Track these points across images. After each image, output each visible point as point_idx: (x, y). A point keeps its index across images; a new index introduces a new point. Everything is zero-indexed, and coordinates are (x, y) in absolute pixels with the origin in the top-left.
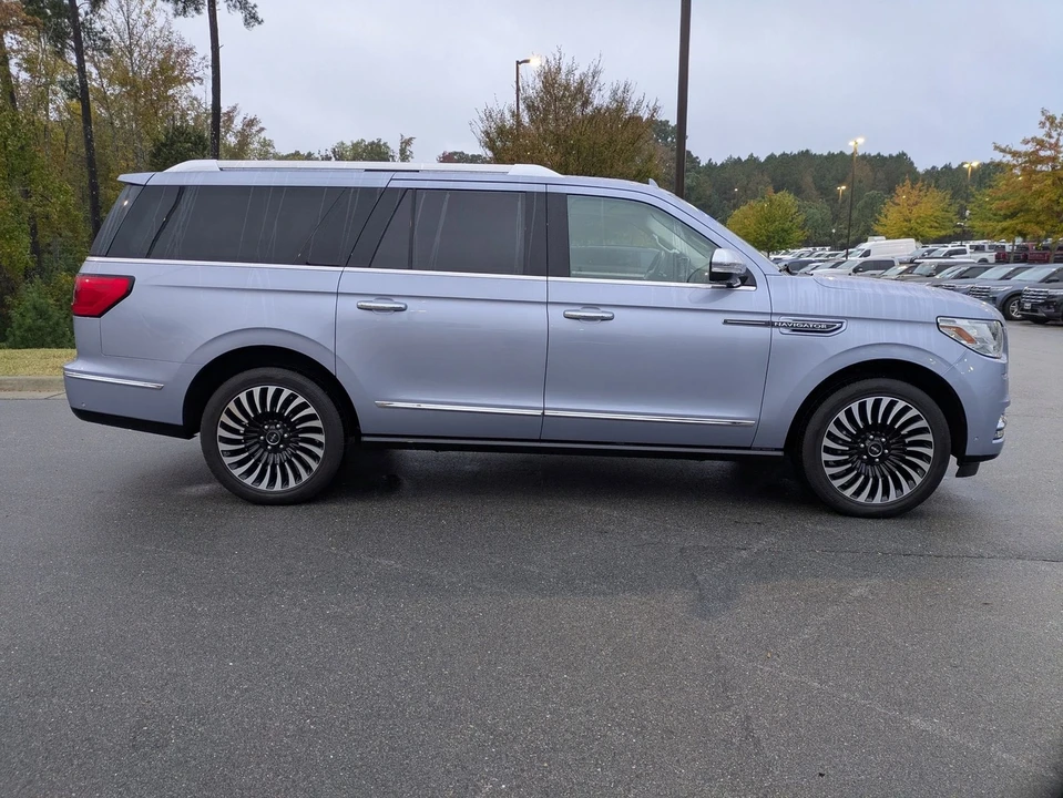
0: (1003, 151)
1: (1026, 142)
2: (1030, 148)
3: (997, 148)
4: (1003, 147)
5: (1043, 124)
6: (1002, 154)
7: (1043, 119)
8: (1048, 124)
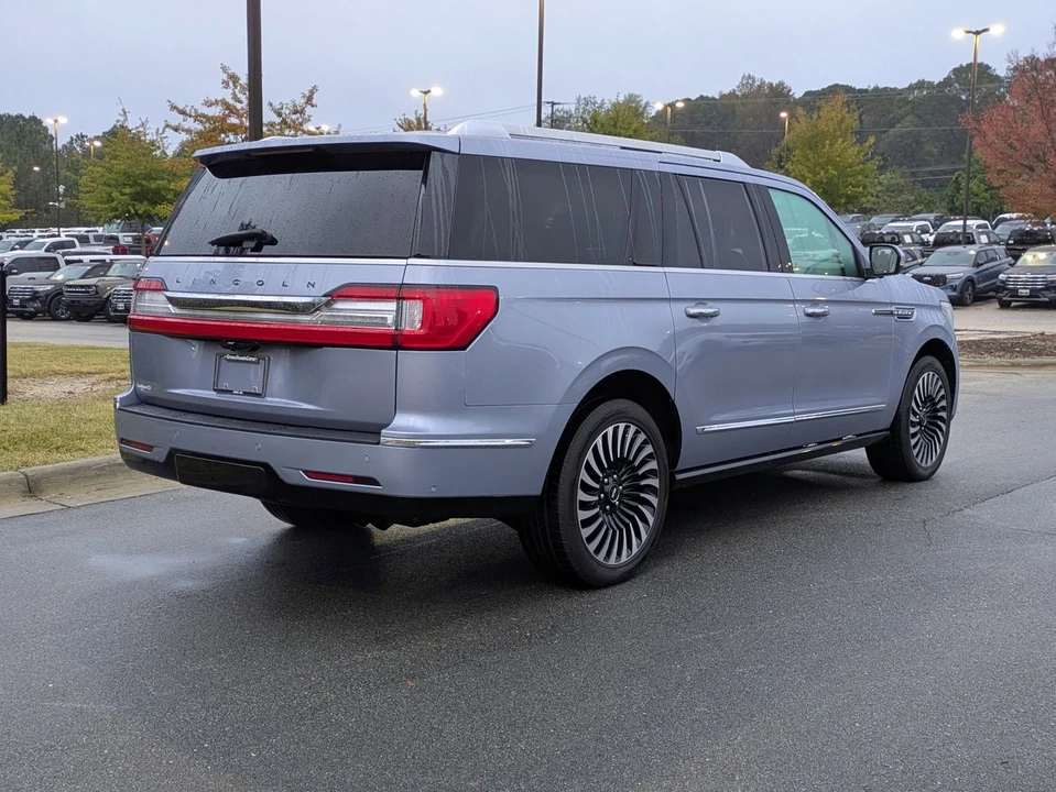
0: (183, 112)
1: (209, 104)
2: (216, 111)
3: (174, 108)
4: (181, 107)
5: (226, 84)
6: (182, 116)
7: (225, 77)
8: (231, 84)
